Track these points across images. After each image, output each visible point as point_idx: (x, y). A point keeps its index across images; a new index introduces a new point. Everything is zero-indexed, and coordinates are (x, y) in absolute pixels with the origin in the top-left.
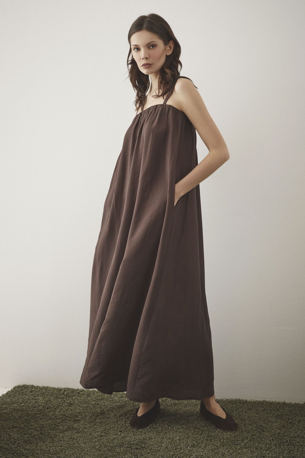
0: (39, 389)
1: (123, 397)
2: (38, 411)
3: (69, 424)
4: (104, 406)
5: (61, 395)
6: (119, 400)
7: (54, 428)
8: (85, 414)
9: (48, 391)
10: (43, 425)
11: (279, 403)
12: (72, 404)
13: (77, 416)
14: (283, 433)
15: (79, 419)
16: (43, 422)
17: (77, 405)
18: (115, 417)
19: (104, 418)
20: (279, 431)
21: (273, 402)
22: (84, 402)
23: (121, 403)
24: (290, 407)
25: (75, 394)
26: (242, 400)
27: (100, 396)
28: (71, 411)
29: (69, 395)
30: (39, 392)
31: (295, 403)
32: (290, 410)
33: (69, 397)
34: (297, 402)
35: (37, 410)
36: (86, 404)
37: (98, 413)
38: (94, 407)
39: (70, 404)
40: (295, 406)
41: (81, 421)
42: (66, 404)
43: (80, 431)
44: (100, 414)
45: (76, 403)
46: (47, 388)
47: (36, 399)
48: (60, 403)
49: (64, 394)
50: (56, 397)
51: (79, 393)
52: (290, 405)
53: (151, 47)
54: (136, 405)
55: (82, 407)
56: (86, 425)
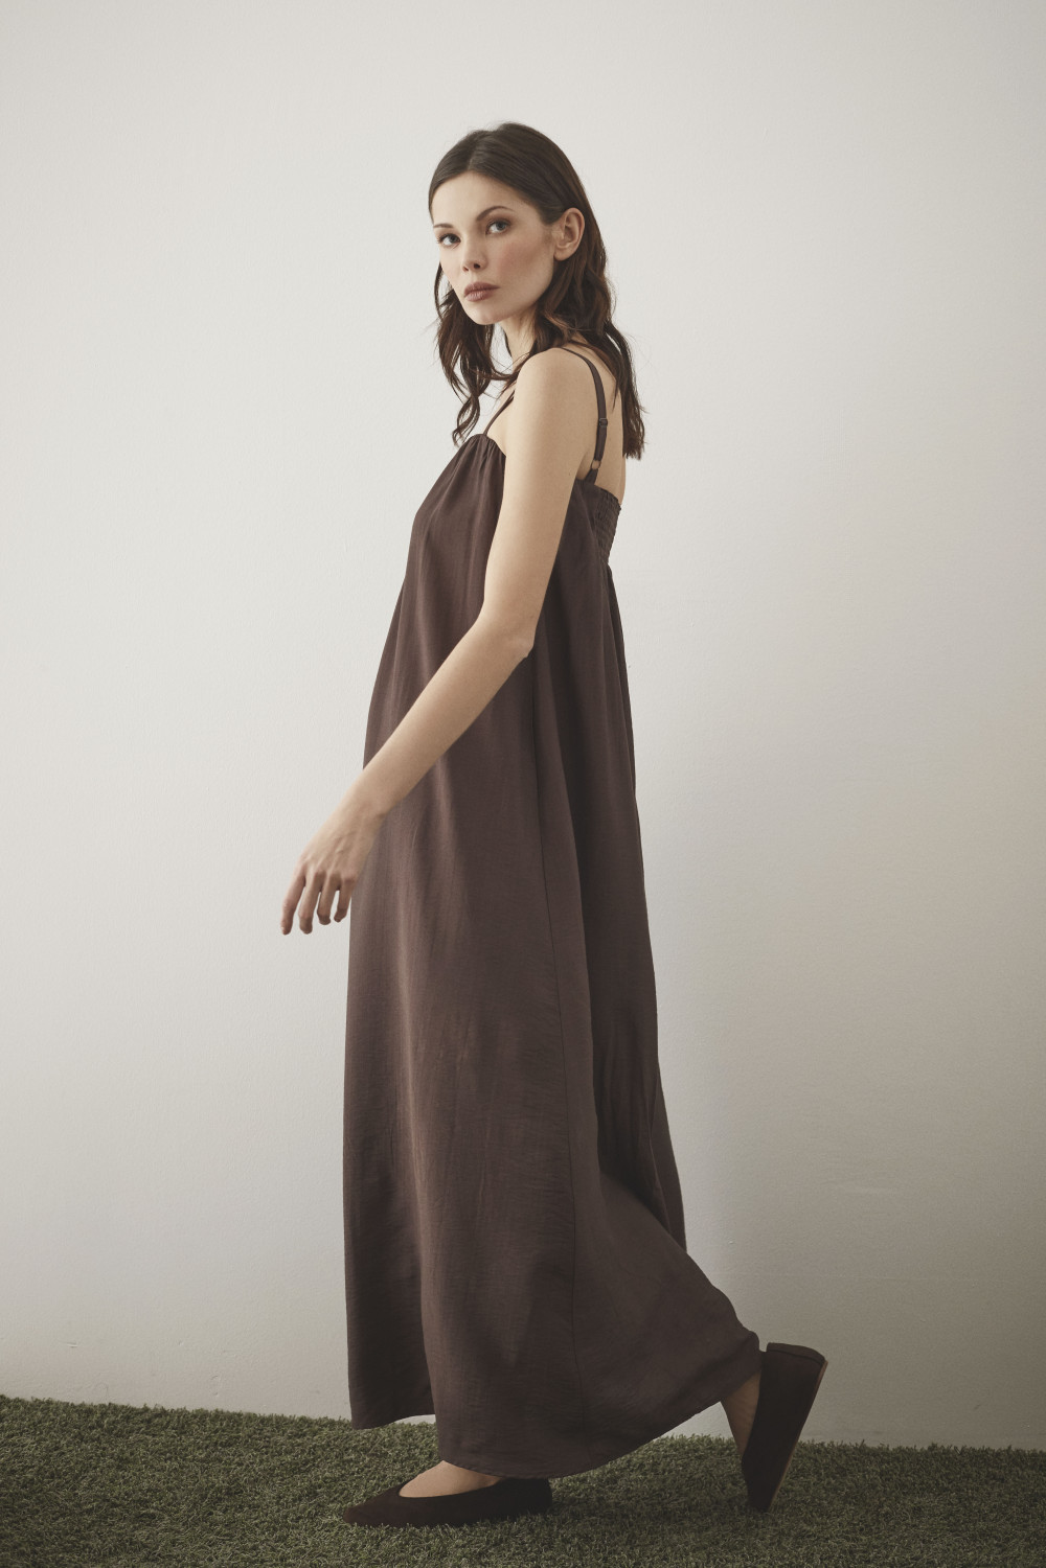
0: (22, 1408)
1: (304, 1435)
2: (24, 1486)
3: (121, 1528)
4: (240, 1464)
5: (92, 1428)
6: (292, 1445)
7: (75, 1546)
8: (174, 1494)
9: (52, 1417)
10: (39, 1534)
11: (843, 1450)
12: (127, 1461)
13: (147, 1501)
14: (864, 1552)
15: (152, 1511)
16: (39, 1524)
17: (144, 1463)
18: (278, 1503)
19: (241, 1507)
20: (848, 1544)
21: (822, 1444)
22: (170, 1452)
23: (297, 1456)
24: (882, 1462)
25: (136, 1427)
26: (717, 1441)
27: (223, 1431)
28: (124, 1483)
29: (115, 1427)
30: (23, 1419)
31: (900, 1448)
32: (882, 1471)
33: (117, 1436)
34: (906, 1443)
35: (18, 1483)
36: (176, 1459)
37: (219, 1490)
38: (203, 1469)
39: (121, 1460)
40: (898, 1459)
41: (162, 1519)
42: (110, 1461)
43: (159, 1555)
44: (227, 1494)
45: (141, 1458)
46: (47, 1406)
47: (14, 1444)
48: (91, 1458)
49: (101, 1426)
50: (76, 1437)
51: (149, 1421)
52: (880, 1455)
53: (494, 229)
54: (351, 1460)
55: (163, 1469)
56: (179, 1532)
